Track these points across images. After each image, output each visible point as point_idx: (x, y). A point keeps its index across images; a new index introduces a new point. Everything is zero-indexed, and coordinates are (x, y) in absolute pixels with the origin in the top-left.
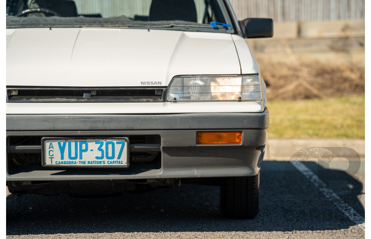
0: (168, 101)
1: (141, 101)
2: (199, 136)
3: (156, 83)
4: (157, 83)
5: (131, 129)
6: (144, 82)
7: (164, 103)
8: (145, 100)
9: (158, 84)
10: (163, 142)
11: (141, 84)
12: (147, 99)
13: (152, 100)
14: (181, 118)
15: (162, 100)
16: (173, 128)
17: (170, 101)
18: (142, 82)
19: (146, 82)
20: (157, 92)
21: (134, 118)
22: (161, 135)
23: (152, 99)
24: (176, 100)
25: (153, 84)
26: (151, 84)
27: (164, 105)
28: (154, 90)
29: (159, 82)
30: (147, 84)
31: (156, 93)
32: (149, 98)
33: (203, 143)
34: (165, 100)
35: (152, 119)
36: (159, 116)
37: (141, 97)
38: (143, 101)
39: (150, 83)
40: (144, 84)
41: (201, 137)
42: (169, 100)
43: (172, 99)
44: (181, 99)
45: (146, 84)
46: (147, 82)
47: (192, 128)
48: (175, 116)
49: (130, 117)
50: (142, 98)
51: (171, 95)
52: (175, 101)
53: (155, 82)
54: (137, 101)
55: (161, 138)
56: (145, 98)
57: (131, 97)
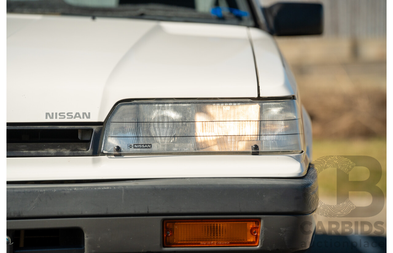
0: (104, 154)
1: (43, 153)
2: (168, 229)
3: (78, 115)
4: (81, 116)
5: (16, 216)
6: (53, 114)
7: (93, 159)
8: (52, 151)
9: (83, 118)
10: (90, 242)
11: (46, 118)
12: (58, 150)
13: (68, 152)
14: (128, 191)
15: (90, 151)
16: (110, 212)
17: (108, 154)
18: (47, 114)
19: (56, 113)
20: (82, 136)
21: (24, 192)
22: (84, 229)
23: (68, 149)
24: (120, 151)
25: (72, 118)
26: (67, 117)
27: (94, 162)
28: (76, 131)
29: (85, 113)
30: (58, 116)
31: (79, 137)
32: (61, 148)
33: (177, 244)
34: (96, 152)
35: (65, 194)
36: (81, 187)
37: (44, 145)
38: (48, 153)
39: (66, 115)
40: (52, 118)
41: (172, 231)
42: (104, 152)
43: (111, 149)
44: (132, 150)
45: (56, 118)
46: (60, 114)
47: (151, 211)
48: (116, 186)
49: (14, 189)
50: (47, 147)
51: (112, 142)
52: (118, 153)
53: (77, 113)
54: (34, 155)
55: (85, 236)
56: (52, 148)
57: (22, 146)
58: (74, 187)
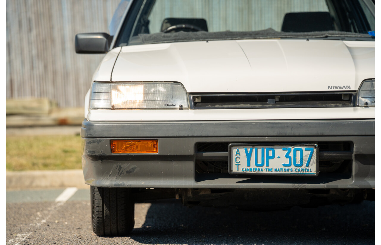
1: (329, 106)
3: (344, 87)
4: (346, 88)
5: (321, 135)
6: (331, 87)
7: (354, 108)
8: (333, 105)
9: (347, 88)
10: (356, 148)
11: (329, 89)
12: (336, 104)
13: (341, 105)
15: (352, 105)
16: (367, 134)
17: (361, 106)
18: (329, 87)
19: (333, 87)
21: (325, 124)
22: (354, 142)
23: (340, 104)
25: (341, 89)
26: (338, 88)
27: (354, 110)
28: (341, 95)
29: (348, 86)
31: (343, 99)
34: (355, 105)
35: (344, 125)
36: (352, 122)
37: (328, 102)
38: (331, 106)
39: (338, 87)
40: (331, 89)
42: (359, 105)
43: (363, 104)
45: (333, 89)
46: (335, 87)
48: (369, 121)
50: (330, 103)
52: (367, 105)
53: (343, 86)
54: (325, 107)
55: (354, 145)
56: (333, 103)
57: (317, 103)
58: (349, 122)
